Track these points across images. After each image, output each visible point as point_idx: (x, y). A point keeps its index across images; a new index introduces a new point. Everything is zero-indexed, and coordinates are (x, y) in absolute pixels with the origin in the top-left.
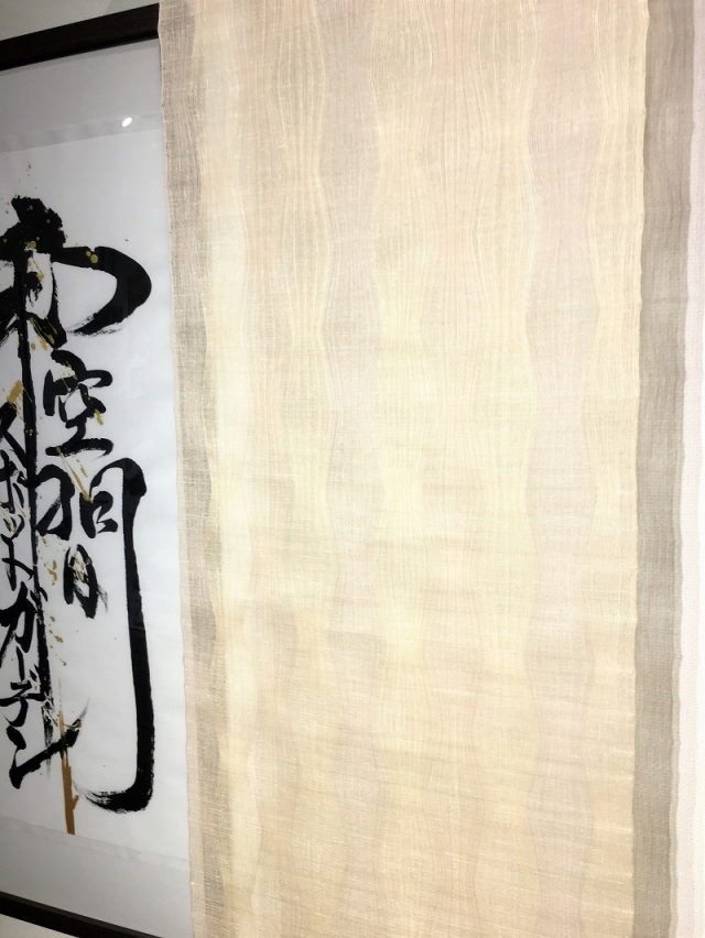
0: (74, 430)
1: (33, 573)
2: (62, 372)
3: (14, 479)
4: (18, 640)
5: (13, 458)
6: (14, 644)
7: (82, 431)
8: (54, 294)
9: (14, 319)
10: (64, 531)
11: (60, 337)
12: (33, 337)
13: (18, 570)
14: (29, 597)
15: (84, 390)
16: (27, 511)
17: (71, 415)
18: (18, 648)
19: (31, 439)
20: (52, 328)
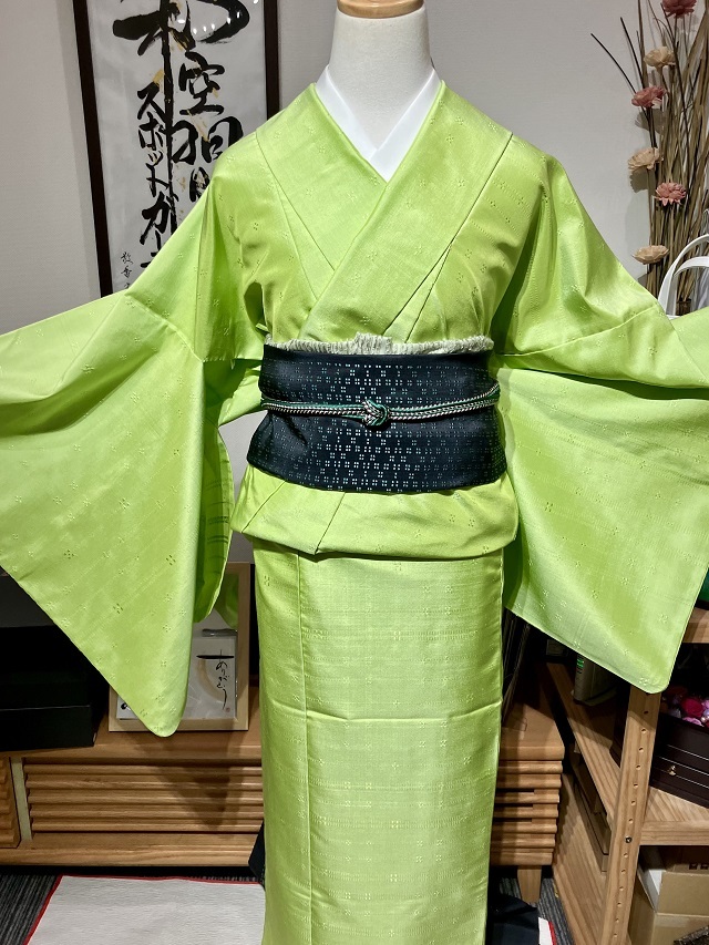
0: (199, 99)
1: (169, 186)
2: (191, 65)
3: (156, 130)
4: (156, 226)
5: (156, 116)
6: (154, 229)
7: (204, 100)
8: (188, 16)
9: (160, 30)
10: (191, 160)
11: (192, 43)
12: (172, 42)
13: (157, 184)
14: (165, 200)
15: (206, 76)
16: (165, 149)
17: (196, 92)
18: (156, 232)
19: (169, 106)
20: (185, 37)
